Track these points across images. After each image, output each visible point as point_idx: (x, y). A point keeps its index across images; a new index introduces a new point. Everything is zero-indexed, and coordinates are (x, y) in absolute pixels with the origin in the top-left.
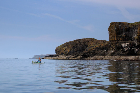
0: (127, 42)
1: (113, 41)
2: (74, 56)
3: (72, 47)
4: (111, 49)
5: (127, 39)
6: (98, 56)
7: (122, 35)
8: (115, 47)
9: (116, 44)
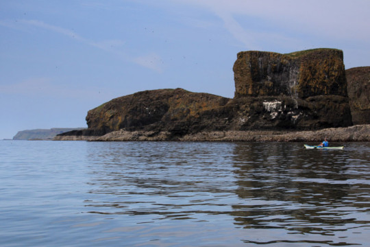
0: (276, 99)
1: (244, 95)
2: (151, 132)
3: (129, 109)
4: (241, 114)
5: (275, 90)
6: (210, 132)
7: (266, 83)
8: (249, 109)
9: (252, 102)
